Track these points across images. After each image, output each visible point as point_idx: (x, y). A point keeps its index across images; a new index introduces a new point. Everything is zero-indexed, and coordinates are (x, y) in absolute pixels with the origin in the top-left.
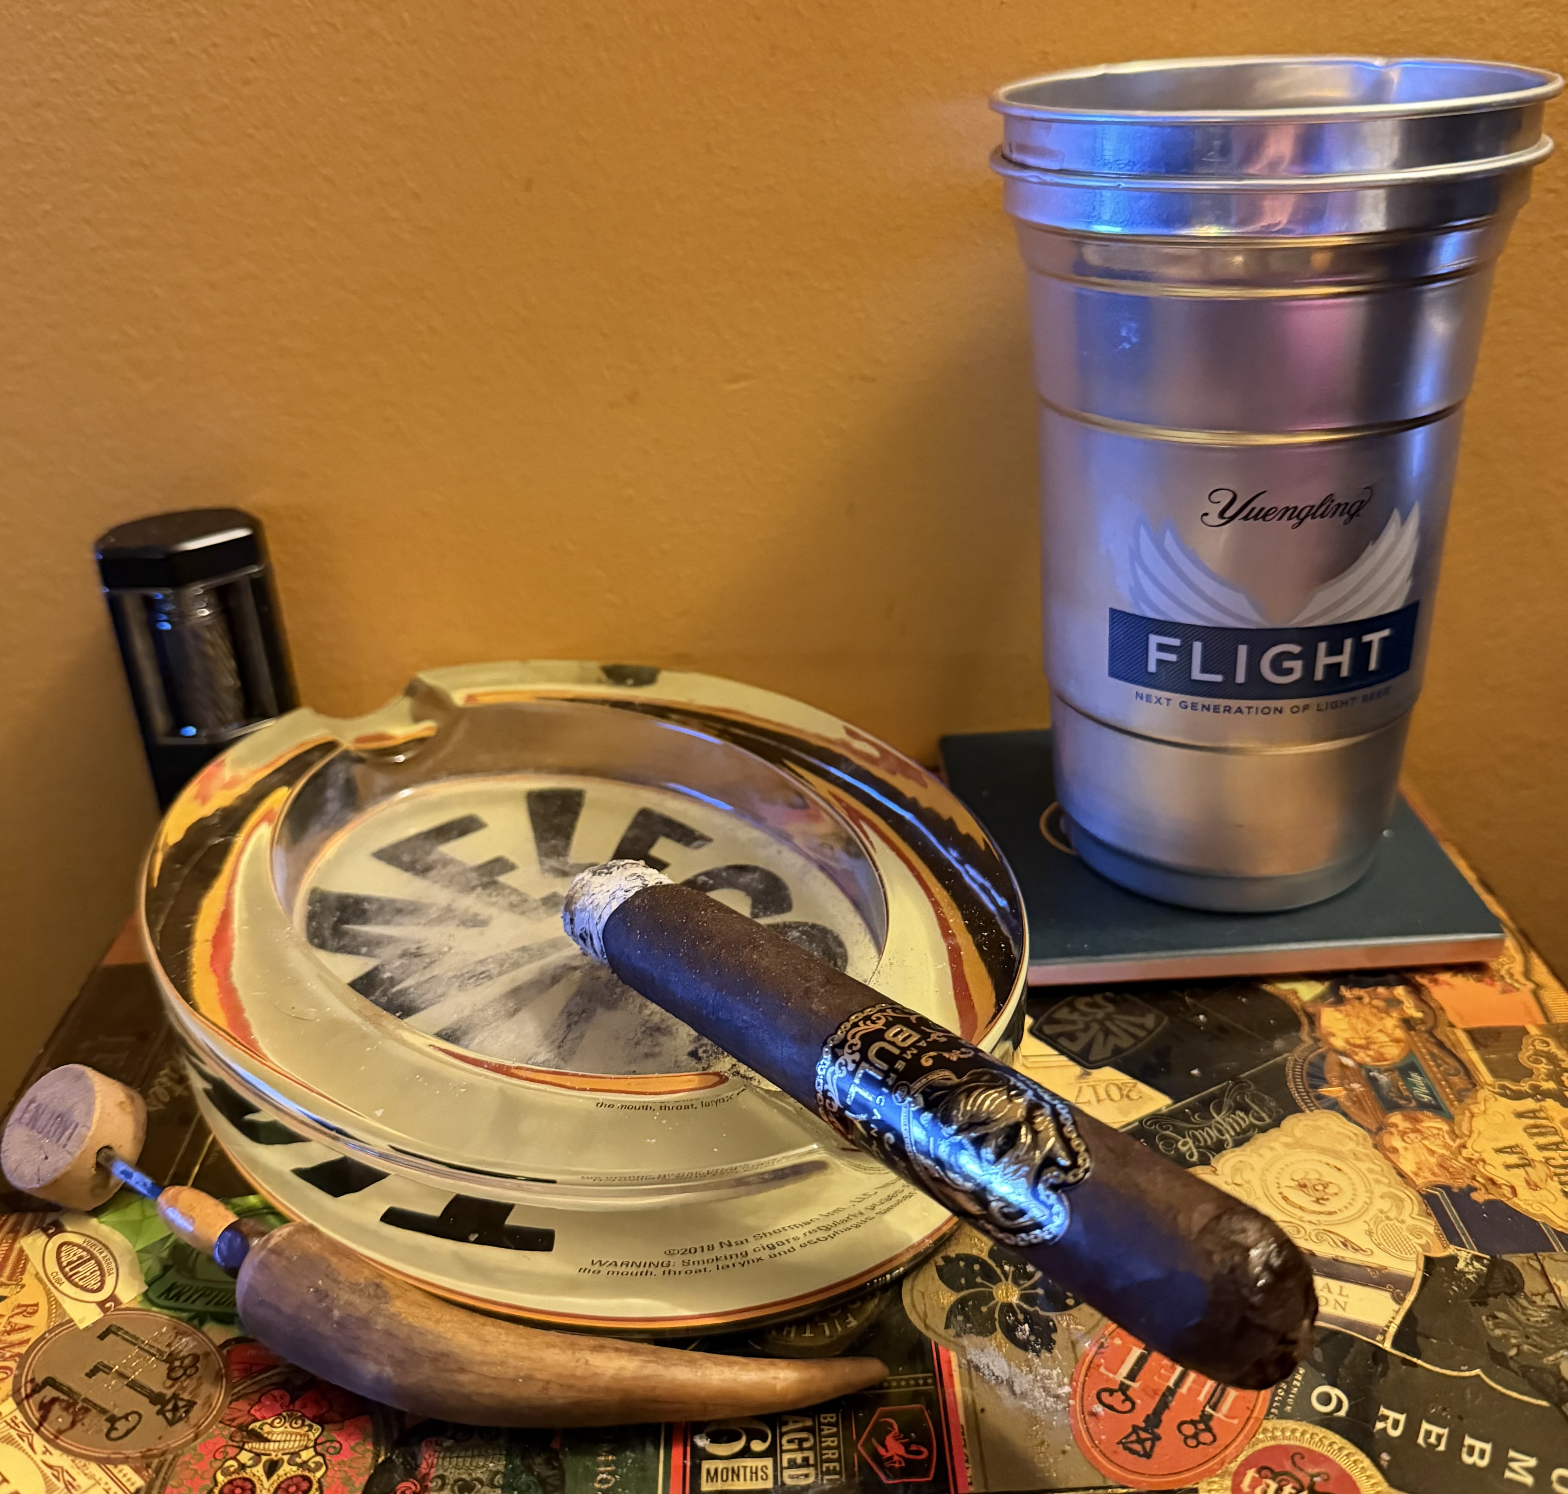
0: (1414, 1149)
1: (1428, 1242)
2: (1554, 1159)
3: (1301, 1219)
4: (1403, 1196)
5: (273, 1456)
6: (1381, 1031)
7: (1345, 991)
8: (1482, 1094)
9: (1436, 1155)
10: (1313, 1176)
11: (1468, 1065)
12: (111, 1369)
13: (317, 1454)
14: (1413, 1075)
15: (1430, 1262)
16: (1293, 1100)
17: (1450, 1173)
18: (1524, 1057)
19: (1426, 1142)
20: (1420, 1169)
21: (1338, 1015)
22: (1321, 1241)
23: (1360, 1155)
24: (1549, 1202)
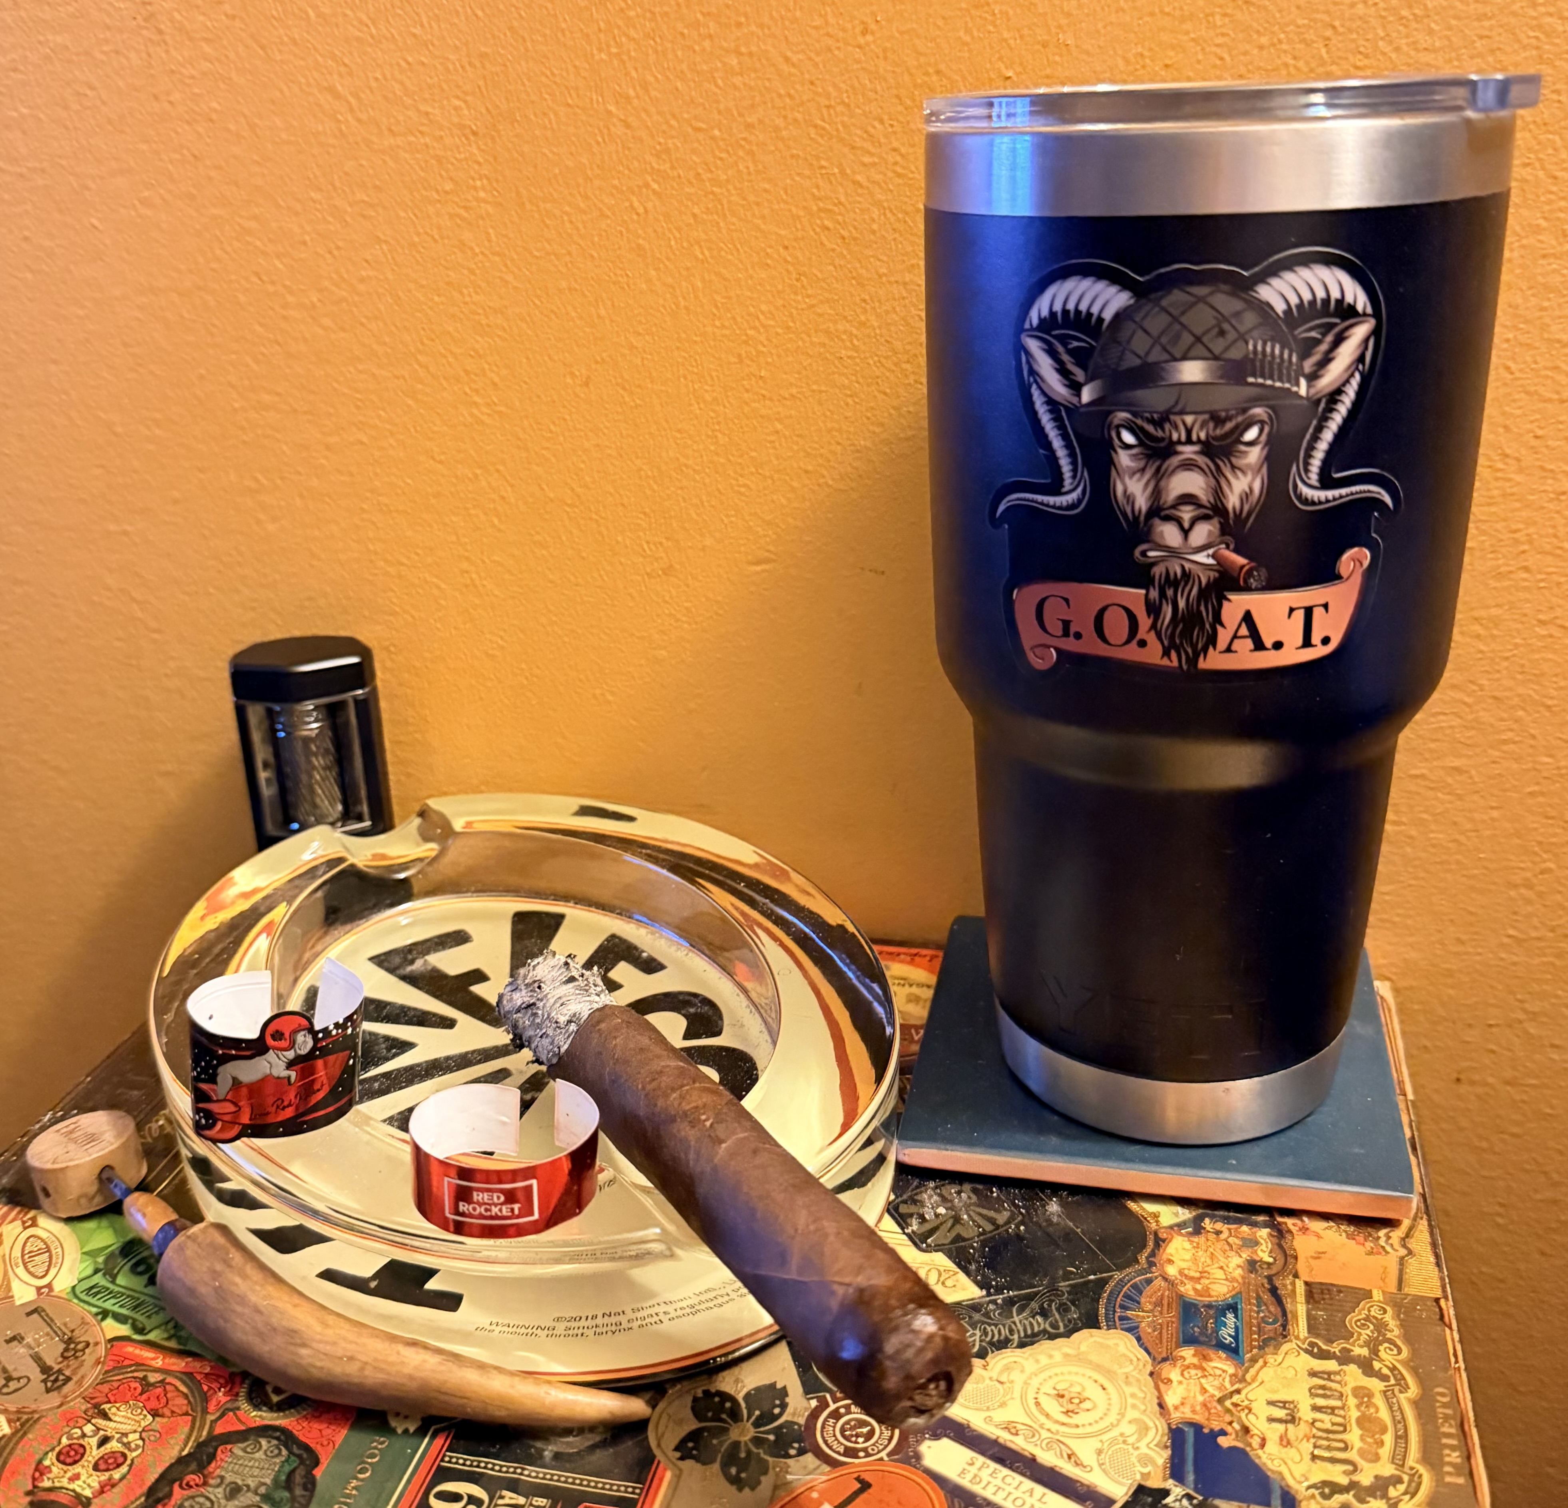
0: (1188, 1384)
1: (1149, 1473)
2: (1322, 1421)
3: (1042, 1426)
4: (1151, 1424)
5: (109, 1434)
6: (1221, 1268)
7: (1207, 1223)
8: (1285, 1347)
9: (1207, 1395)
10: (1077, 1389)
11: (1289, 1316)
12: (23, 1338)
13: (141, 1438)
14: (1230, 1316)
15: (1141, 1490)
16: (1097, 1316)
17: (1210, 1413)
18: (1351, 1320)
19: (1203, 1381)
20: (1182, 1404)
21: (1187, 1245)
22: (1049, 1449)
23: (1131, 1379)
24: (1292, 1460)
